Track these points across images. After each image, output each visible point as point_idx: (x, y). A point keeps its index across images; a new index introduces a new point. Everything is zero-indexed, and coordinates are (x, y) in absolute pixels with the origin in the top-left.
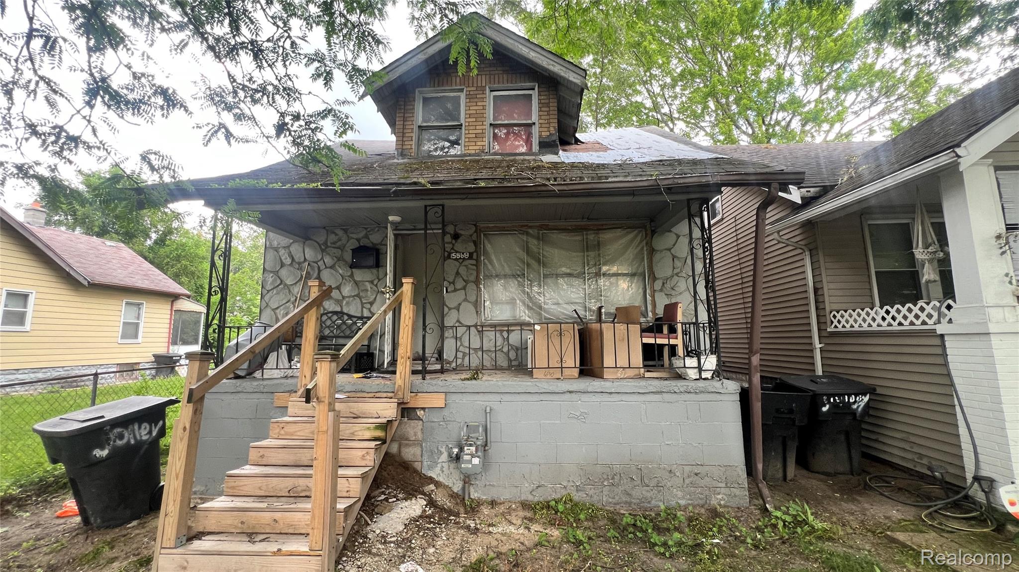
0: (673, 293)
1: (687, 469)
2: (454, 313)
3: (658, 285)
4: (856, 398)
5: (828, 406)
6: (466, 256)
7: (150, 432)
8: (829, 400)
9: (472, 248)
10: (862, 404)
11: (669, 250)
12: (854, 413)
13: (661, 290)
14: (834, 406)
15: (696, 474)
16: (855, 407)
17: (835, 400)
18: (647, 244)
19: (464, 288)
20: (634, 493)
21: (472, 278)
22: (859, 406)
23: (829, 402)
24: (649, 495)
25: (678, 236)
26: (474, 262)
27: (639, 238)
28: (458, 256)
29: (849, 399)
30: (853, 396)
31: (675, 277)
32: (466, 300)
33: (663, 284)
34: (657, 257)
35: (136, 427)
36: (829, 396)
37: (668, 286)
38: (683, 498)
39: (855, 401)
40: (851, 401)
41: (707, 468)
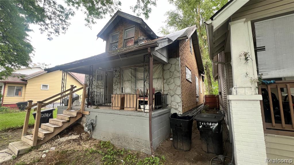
0: (169, 84)
1: (136, 139)
2: (115, 91)
3: (165, 81)
4: (212, 124)
5: (201, 126)
6: (118, 76)
7: (49, 115)
8: (202, 123)
9: (119, 74)
10: (215, 127)
11: (169, 69)
12: (211, 129)
13: (166, 83)
14: (204, 126)
15: (138, 141)
16: (212, 127)
17: (204, 124)
18: (162, 68)
19: (117, 84)
20: (123, 144)
21: (119, 82)
22: (213, 127)
23: (202, 124)
24: (126, 145)
25: (172, 65)
26: (119, 77)
27: (160, 66)
28: (116, 76)
29: (209, 124)
30: (211, 123)
31: (170, 78)
32: (118, 87)
33: (166, 80)
34: (165, 72)
35: (46, 114)
36: (202, 122)
37: (168, 81)
38: (134, 148)
39: (212, 125)
40: (210, 125)
41: (141, 140)
